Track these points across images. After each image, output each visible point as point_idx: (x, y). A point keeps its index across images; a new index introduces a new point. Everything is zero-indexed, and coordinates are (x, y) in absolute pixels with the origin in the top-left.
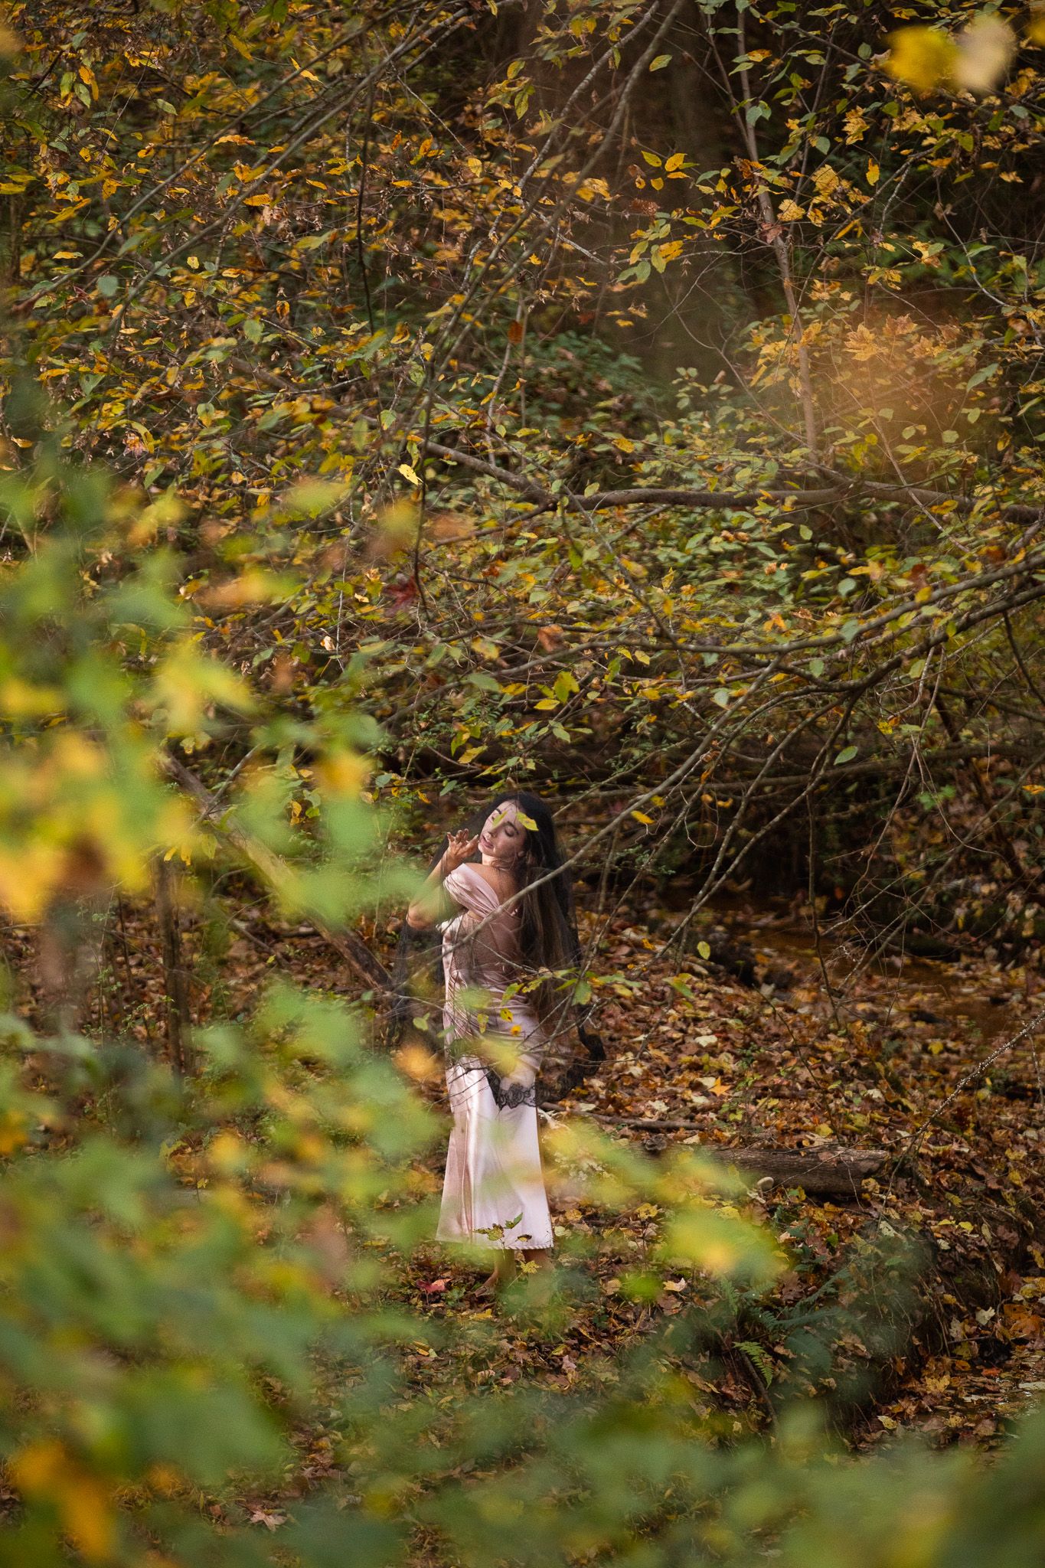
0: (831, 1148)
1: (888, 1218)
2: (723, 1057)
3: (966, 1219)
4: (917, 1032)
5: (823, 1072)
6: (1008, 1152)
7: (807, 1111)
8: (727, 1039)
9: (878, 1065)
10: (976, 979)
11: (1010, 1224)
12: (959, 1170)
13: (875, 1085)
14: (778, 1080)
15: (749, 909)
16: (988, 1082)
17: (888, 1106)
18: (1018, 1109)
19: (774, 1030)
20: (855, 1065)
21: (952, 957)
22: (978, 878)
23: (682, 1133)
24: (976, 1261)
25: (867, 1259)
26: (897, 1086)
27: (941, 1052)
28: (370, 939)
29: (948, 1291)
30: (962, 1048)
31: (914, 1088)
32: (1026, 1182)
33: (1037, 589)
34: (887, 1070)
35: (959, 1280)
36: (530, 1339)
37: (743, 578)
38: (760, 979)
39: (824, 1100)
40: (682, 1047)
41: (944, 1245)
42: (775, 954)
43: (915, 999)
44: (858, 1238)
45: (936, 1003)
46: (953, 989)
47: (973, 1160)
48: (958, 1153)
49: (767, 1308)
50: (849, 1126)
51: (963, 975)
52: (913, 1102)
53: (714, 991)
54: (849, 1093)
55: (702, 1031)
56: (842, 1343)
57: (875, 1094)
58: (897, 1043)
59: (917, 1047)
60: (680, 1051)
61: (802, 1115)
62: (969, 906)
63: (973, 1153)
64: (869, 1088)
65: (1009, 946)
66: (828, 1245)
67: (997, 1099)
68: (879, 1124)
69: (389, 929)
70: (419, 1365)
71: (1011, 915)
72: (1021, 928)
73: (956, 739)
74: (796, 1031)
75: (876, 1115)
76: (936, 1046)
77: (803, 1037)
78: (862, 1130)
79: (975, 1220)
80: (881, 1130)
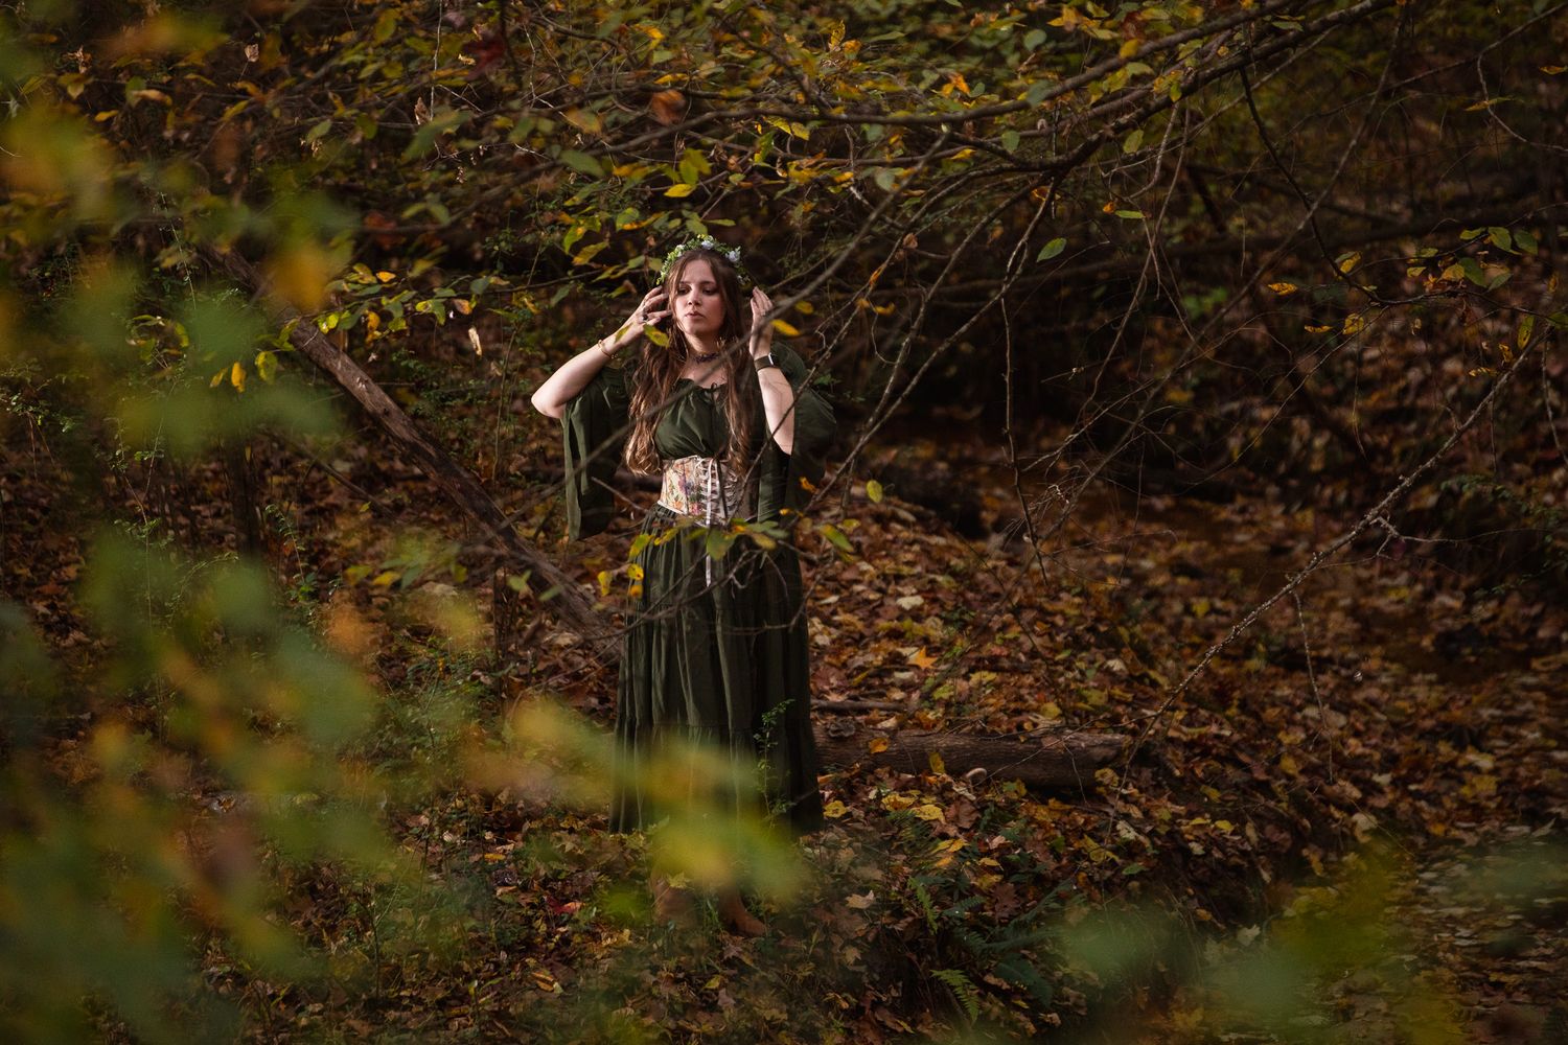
0: (1057, 732)
1: (1127, 817)
2: (930, 622)
3: (1226, 817)
4: (1177, 590)
5: (1052, 639)
6: (1281, 735)
7: (1031, 686)
8: (935, 600)
9: (1122, 630)
10: (1252, 523)
11: (1281, 822)
12: (1217, 758)
13: (1117, 654)
14: (997, 651)
15: (979, 441)
16: (1261, 647)
17: (1132, 680)
18: (1297, 683)
19: (994, 588)
20: (1092, 630)
21: (1223, 496)
22: (1257, 401)
23: (874, 715)
24: (1237, 867)
25: (1100, 867)
26: (1145, 656)
27: (1207, 614)
28: (489, 482)
29: (1202, 906)
30: (1233, 608)
31: (1169, 656)
32: (1302, 772)
33: (1280, 40)
34: (1132, 636)
35: (1215, 892)
36: (679, 969)
37: (960, 34)
38: (988, 526)
39: (1051, 673)
40: (880, 610)
41: (1197, 848)
42: (1009, 497)
43: (1178, 549)
44: (1090, 842)
45: (1200, 554)
46: (1225, 536)
47: (1236, 745)
48: (1218, 737)
49: (974, 928)
50: (1081, 705)
51: (1238, 519)
52: (1164, 674)
53: (921, 542)
54: (1082, 665)
55: (906, 590)
56: (1068, 971)
57: (1116, 665)
58: (1154, 602)
59: (1178, 607)
60: (878, 616)
61: (1024, 691)
62: (1246, 435)
63: (1237, 737)
64: (1109, 658)
65: (1293, 483)
66: (1052, 850)
67: (1273, 670)
68: (1120, 702)
69: (512, 469)
70: (540, 1003)
71: (1296, 445)
72: (1308, 460)
73: (1222, 229)
74: (1020, 590)
75: (1117, 691)
76: (1200, 606)
77: (1028, 597)
78: (1098, 709)
79: (1237, 818)
80: (1120, 709)
